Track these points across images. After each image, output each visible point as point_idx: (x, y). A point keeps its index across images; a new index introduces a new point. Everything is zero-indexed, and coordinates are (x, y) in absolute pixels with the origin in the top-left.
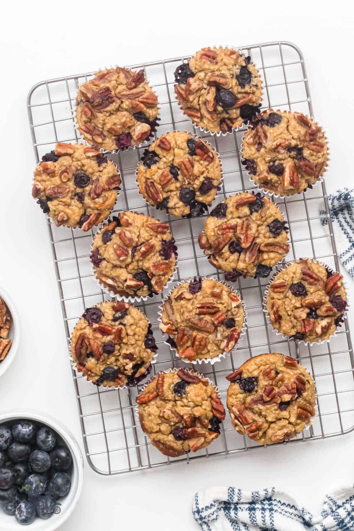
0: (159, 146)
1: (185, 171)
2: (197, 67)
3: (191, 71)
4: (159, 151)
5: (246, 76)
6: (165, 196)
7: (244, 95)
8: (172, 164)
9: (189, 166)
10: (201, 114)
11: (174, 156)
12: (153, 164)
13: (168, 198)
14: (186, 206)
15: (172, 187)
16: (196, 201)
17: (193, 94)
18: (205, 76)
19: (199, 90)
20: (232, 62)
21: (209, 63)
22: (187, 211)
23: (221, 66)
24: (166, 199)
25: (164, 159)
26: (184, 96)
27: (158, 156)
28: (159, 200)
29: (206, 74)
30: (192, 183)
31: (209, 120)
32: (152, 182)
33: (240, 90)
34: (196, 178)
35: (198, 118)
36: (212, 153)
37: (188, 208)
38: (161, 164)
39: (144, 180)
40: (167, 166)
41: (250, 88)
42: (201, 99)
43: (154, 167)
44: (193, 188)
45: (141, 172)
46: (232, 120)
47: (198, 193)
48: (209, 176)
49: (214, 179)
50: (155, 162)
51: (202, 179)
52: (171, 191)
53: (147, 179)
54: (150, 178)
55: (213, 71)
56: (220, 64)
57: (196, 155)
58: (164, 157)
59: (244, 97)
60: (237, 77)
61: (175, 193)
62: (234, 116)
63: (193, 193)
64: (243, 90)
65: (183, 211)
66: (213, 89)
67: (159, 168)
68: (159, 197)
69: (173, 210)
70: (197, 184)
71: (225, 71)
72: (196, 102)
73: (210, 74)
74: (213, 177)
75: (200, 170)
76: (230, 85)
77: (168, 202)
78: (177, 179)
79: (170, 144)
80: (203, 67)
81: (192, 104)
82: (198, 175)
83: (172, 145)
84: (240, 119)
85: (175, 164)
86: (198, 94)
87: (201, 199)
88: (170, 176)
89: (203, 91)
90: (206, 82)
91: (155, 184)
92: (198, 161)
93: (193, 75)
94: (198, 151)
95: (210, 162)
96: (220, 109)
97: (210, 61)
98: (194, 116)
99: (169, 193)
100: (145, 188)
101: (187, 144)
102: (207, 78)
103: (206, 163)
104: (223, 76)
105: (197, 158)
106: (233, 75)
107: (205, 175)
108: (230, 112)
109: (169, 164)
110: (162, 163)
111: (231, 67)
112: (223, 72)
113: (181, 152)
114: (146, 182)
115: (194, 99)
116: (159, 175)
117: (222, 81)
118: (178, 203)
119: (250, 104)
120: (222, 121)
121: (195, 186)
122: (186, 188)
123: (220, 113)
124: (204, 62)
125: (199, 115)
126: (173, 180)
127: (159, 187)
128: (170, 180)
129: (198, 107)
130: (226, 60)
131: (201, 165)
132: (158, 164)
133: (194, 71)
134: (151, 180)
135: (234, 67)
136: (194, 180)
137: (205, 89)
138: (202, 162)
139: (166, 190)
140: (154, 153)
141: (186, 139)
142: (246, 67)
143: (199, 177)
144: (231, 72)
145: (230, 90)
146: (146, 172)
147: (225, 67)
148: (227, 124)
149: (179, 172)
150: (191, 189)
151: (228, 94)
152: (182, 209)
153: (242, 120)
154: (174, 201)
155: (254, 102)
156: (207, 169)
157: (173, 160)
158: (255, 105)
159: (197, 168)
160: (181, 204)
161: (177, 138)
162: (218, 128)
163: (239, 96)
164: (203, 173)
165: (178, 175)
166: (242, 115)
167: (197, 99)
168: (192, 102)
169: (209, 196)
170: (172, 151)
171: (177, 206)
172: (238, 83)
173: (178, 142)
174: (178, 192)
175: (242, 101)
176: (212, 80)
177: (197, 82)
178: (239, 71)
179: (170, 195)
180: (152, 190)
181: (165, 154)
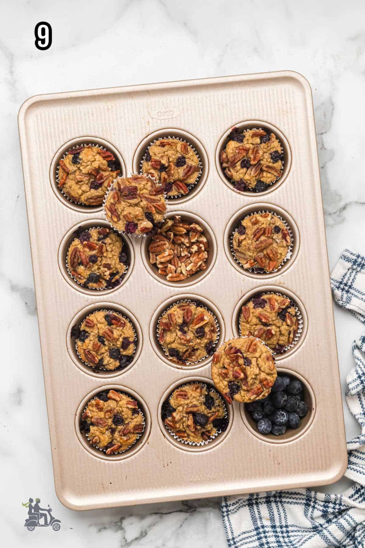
0: (86, 326)
1: (108, 337)
2: (176, 404)
3: (172, 407)
4: (87, 329)
5: (210, 401)
6: (99, 358)
7: (213, 413)
8: (99, 335)
9: (110, 333)
10: (187, 434)
11: (98, 329)
12: (86, 338)
13: (102, 359)
14: (116, 361)
15: (103, 350)
16: (122, 355)
17: (178, 422)
18: (183, 409)
19: (182, 419)
20: (198, 394)
21: (183, 400)
22: (117, 364)
23: (192, 399)
24: (101, 360)
25: (92, 334)
26: (173, 426)
27: (87, 332)
28: (96, 362)
29: (183, 407)
30: (115, 344)
31: (193, 436)
32: (88, 351)
33: (209, 411)
34: (117, 340)
35: (186, 437)
36: (123, 320)
37: (118, 361)
38: (91, 338)
39: (83, 351)
40: (96, 337)
41: (215, 408)
42: (184, 424)
43: (87, 341)
44: (117, 347)
45: (80, 346)
46: (209, 432)
47: (121, 350)
48: (125, 336)
49: (129, 338)
50: (87, 337)
51: (121, 340)
52: (103, 353)
53: (85, 350)
54: (86, 348)
55: (187, 404)
56: (191, 398)
57: (113, 324)
58: (92, 332)
59: (213, 415)
60: (205, 404)
61: (106, 354)
62: (210, 429)
63: (118, 350)
64: (211, 411)
65: (115, 365)
66: (191, 417)
67: (90, 340)
68: (96, 360)
69: (108, 366)
70: (119, 344)
71: (196, 403)
72: (181, 427)
73: (186, 407)
74: (128, 336)
75: (118, 334)
76: (202, 411)
77: (103, 361)
78: (105, 345)
79: (93, 322)
80: (180, 404)
81: (179, 429)
82: (117, 338)
83: (95, 323)
84: (214, 429)
85: (101, 335)
86: (182, 422)
87: (124, 353)
88: (99, 344)
89: (184, 419)
90: (184, 412)
91: (91, 352)
92: (115, 328)
93: (174, 410)
94: (114, 321)
95: (124, 327)
96: (199, 427)
97: (184, 398)
98: (183, 437)
99: (102, 355)
100: (85, 356)
101: (105, 319)
102: (185, 410)
103: (122, 328)
104: (195, 406)
105: (114, 326)
106: (201, 403)
107: (122, 336)
108: (206, 427)
109: (97, 336)
110: (91, 336)
111: (198, 398)
112: (194, 403)
113: (103, 326)
114: (84, 352)
115: (180, 425)
116: (92, 345)
117: (195, 409)
118: (109, 361)
119: (218, 418)
120: (203, 434)
121: (118, 346)
122: (113, 349)
123: (199, 430)
124: (180, 400)
125: (186, 435)
126: (102, 345)
127: (94, 353)
128: (100, 346)
129: (184, 430)
130: (194, 395)
131: (118, 330)
132: (89, 338)
133: (175, 407)
134: (87, 350)
135: (201, 397)
136: (116, 342)
137: (185, 417)
138: (118, 328)
139: (99, 354)
140: (84, 331)
141: (103, 315)
142: (208, 394)
143: (119, 338)
144: (200, 402)
145: (202, 413)
146: (82, 345)
147: (194, 400)
148: (207, 435)
149: (105, 340)
150: (116, 348)
151: (202, 417)
152: (114, 363)
153: (216, 429)
154: (107, 360)
155: (220, 416)
156: (123, 332)
157: (98, 332)
158: (221, 418)
159: (116, 333)
160: (112, 360)
161: (97, 317)
162: (201, 439)
163: (209, 415)
164: (121, 335)
165: (104, 341)
166: (215, 426)
167: (182, 425)
168: (179, 428)
169: (129, 350)
170: (96, 327)
171: (109, 362)
172: (206, 408)
173: (99, 319)
174: (108, 353)
175: (212, 418)
176: (188, 411)
177: (179, 414)
178: (204, 399)
179: (103, 356)
180: (90, 357)
181: (92, 330)
